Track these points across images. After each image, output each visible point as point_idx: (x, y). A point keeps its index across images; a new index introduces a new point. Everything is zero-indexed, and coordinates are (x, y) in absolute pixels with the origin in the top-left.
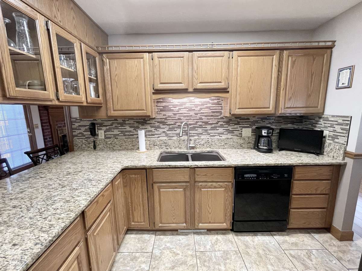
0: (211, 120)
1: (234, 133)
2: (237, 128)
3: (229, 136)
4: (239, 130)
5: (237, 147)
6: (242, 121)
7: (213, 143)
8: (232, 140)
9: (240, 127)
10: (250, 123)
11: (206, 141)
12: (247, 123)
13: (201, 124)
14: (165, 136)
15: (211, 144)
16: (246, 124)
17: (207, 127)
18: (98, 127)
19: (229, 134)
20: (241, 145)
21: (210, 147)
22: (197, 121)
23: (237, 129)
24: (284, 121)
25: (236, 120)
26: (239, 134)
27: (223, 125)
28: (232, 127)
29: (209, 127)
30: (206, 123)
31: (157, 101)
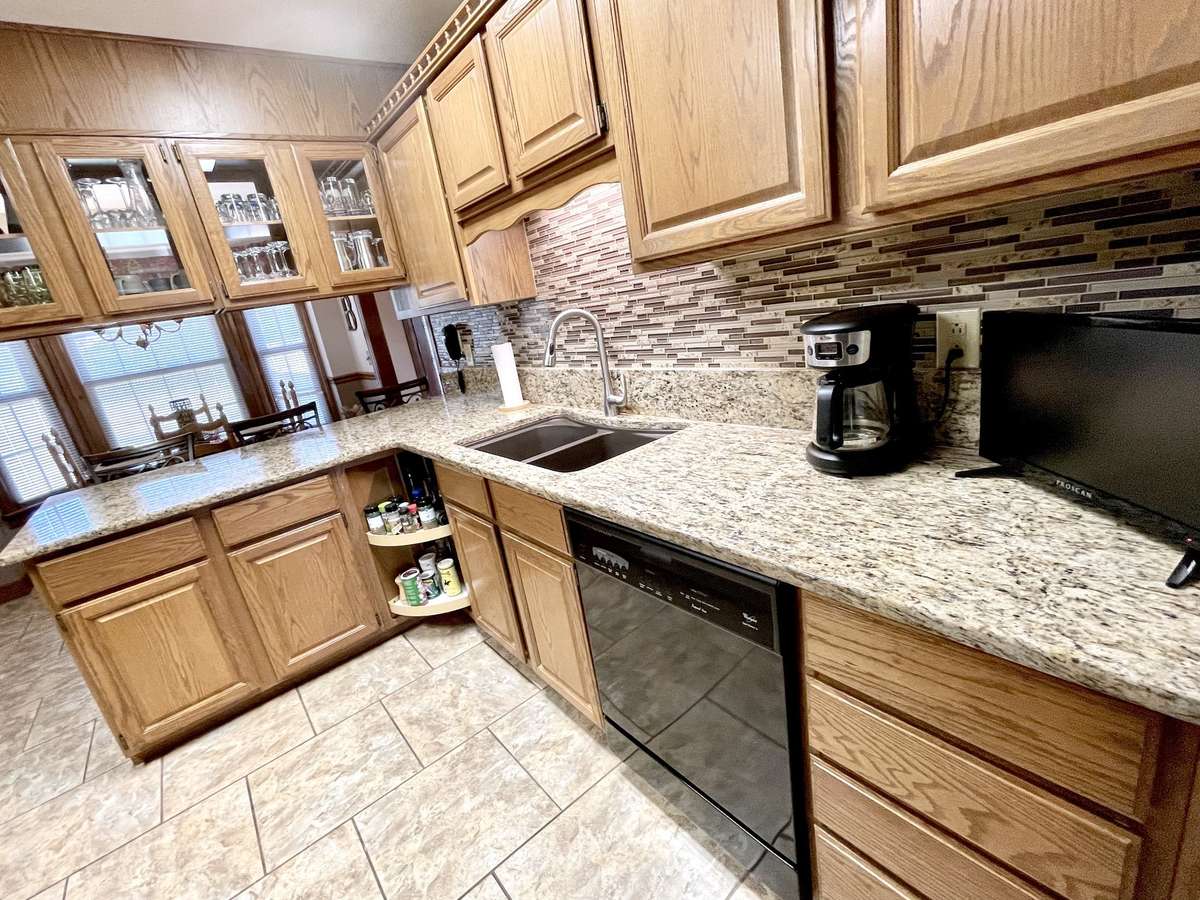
0: (672, 290)
1: (765, 347)
2: (778, 321)
3: (745, 362)
4: (786, 333)
5: (778, 420)
6: (794, 278)
7: (686, 394)
8: (751, 382)
9: (788, 314)
10: (840, 286)
11: (663, 383)
12: (820, 290)
13: (639, 309)
14: (564, 359)
15: (681, 399)
16: (817, 297)
17: (660, 324)
18: (462, 335)
19: (744, 353)
20: (794, 411)
21: (678, 410)
22: (632, 299)
23: (777, 328)
24: (1113, 245)
25: (770, 276)
26: (790, 352)
27: (714, 308)
28: (757, 316)
29: (669, 321)
30: (658, 305)
31: (531, 242)
